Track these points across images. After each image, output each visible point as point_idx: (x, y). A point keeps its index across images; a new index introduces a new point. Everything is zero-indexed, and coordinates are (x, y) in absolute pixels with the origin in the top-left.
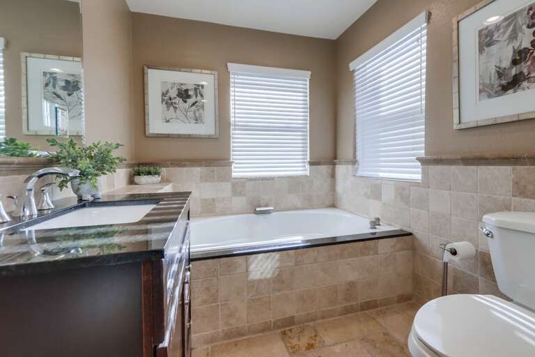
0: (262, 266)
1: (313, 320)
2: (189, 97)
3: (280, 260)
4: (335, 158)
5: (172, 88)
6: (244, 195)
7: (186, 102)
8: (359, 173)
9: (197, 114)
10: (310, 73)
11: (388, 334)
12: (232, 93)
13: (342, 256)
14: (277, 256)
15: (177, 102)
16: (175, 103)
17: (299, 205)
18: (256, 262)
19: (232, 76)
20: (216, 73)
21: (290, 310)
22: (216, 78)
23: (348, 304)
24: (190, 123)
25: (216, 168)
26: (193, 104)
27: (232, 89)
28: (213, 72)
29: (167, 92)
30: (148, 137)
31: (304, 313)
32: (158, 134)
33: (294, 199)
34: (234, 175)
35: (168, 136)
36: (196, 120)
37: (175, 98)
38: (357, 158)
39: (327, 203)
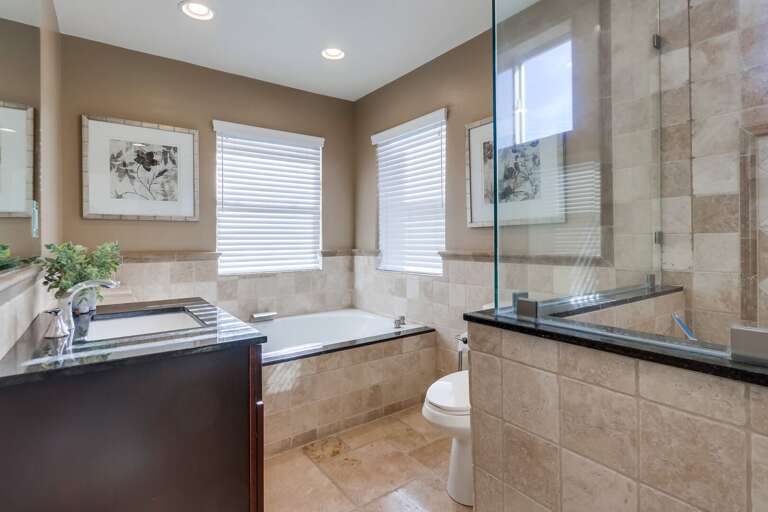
0: (281, 378)
1: (336, 431)
2: (154, 163)
3: (301, 369)
4: (354, 247)
5: (127, 149)
6: (235, 298)
7: (149, 170)
8: (382, 266)
9: (167, 187)
10: (323, 140)
11: (411, 429)
12: (219, 161)
13: (366, 359)
14: (297, 364)
15: (135, 170)
16: (132, 171)
17: (309, 308)
18: (275, 373)
19: (218, 137)
20: (197, 133)
21: (312, 423)
22: (197, 138)
23: (373, 409)
24: (155, 199)
25: (193, 263)
26: (161, 174)
27: (218, 155)
28: (192, 131)
29: (120, 154)
30: (86, 219)
31: (326, 425)
32: (103, 215)
33: (303, 300)
34: (221, 271)
35: (121, 219)
36: (165, 195)
37: (131, 164)
38: (380, 248)
39: (345, 303)
